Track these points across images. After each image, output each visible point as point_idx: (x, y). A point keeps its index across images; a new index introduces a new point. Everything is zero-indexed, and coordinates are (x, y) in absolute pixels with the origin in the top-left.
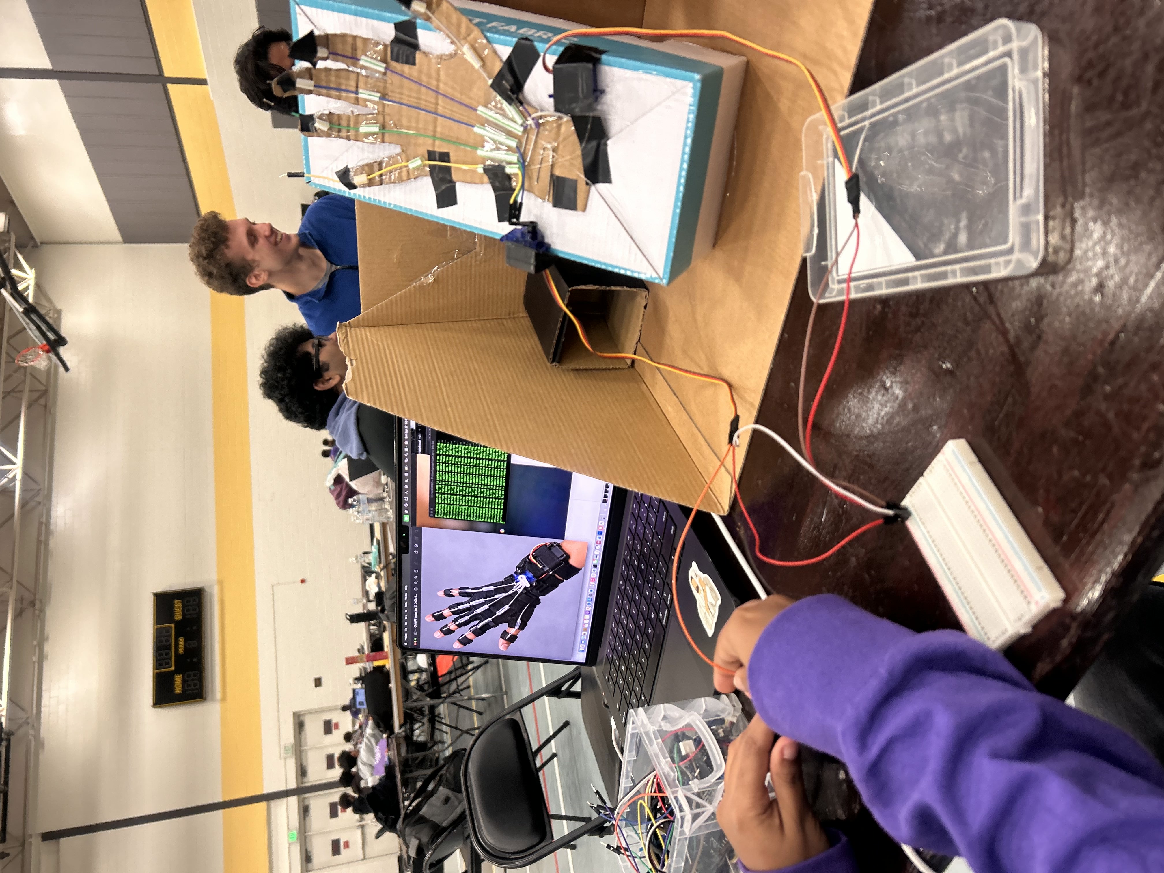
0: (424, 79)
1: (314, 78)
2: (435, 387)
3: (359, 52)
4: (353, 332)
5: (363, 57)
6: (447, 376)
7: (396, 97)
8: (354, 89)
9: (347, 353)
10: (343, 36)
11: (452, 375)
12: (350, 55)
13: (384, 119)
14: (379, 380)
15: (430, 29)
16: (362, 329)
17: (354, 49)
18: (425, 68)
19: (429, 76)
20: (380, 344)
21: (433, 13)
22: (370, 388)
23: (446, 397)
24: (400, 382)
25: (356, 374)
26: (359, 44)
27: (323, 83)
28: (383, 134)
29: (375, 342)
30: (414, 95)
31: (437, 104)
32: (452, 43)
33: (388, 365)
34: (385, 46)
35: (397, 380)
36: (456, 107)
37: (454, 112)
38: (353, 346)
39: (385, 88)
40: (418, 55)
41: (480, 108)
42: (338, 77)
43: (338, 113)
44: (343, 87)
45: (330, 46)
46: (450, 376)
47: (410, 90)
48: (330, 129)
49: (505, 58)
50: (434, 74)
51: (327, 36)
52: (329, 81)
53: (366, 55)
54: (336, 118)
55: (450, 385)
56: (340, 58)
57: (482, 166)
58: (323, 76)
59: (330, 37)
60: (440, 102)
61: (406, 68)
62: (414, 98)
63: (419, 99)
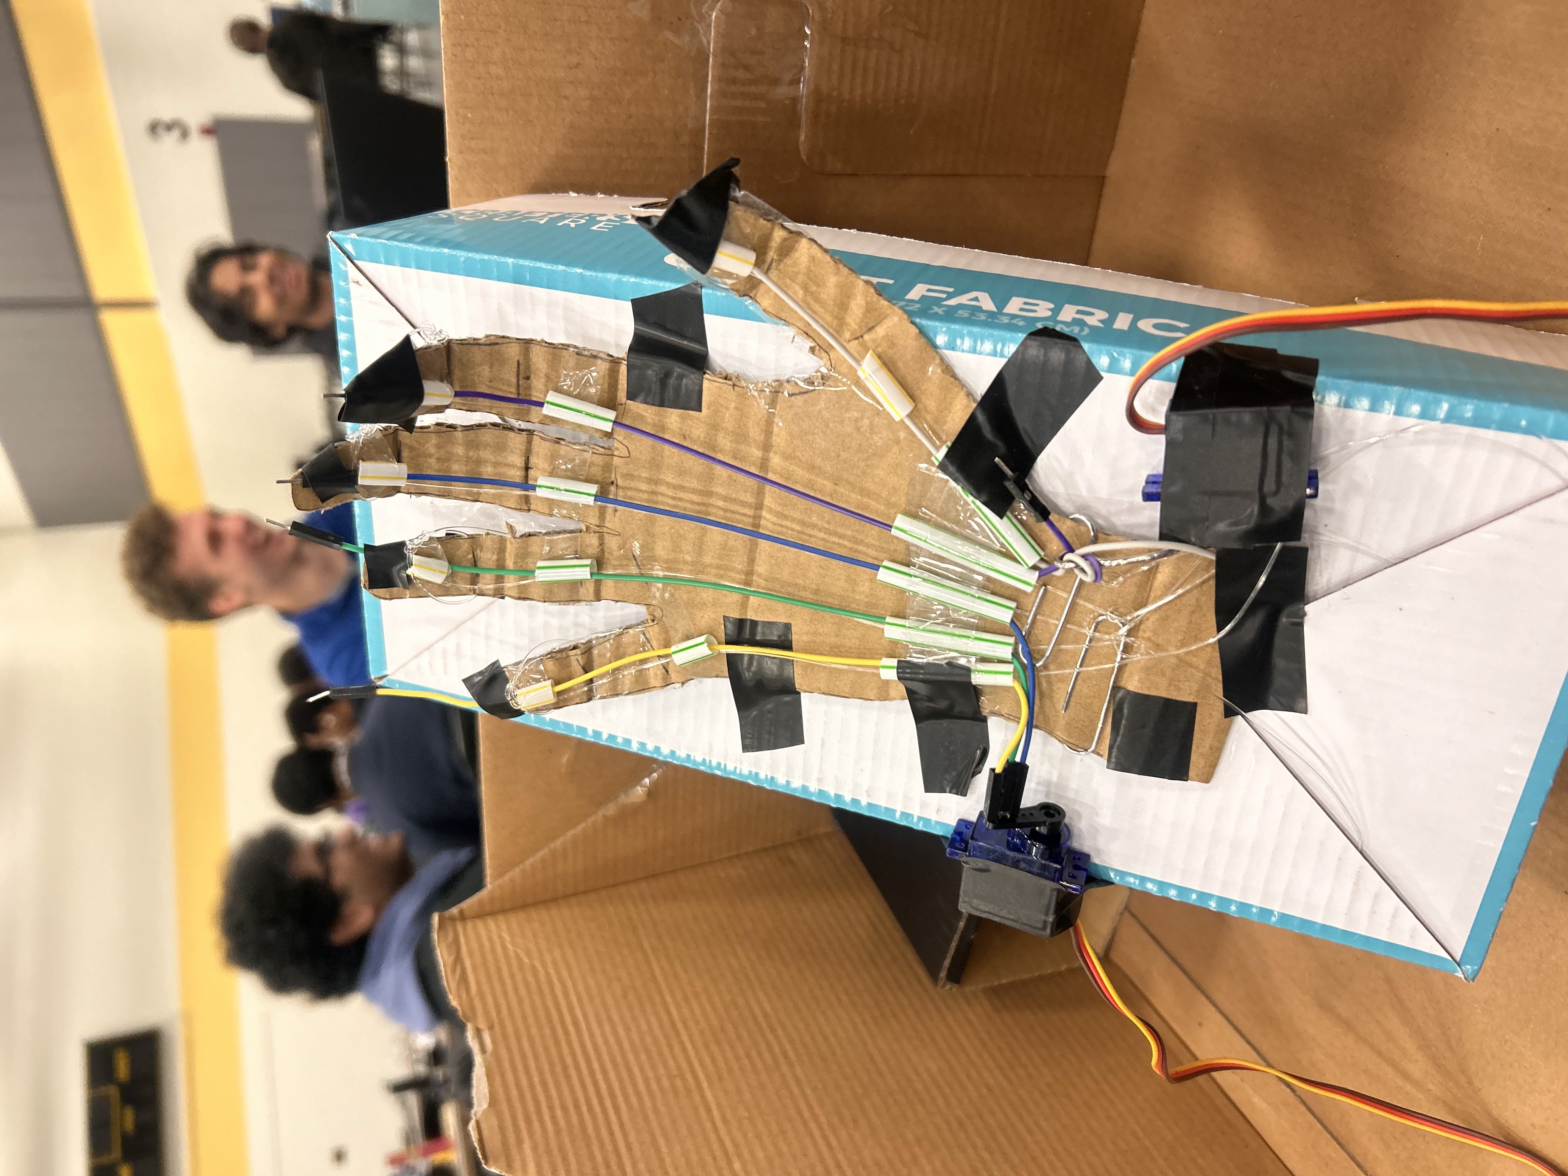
0: (725, 444)
1: (405, 454)
2: (688, 1091)
3: (538, 383)
4: (472, 935)
5: (552, 397)
6: (707, 1047)
7: (640, 491)
8: (516, 475)
9: (469, 1013)
10: (495, 343)
11: (718, 1043)
12: (512, 393)
13: (602, 544)
14: (553, 1092)
15: (748, 316)
16: (491, 922)
17: (524, 373)
18: (729, 420)
19: (740, 437)
20: (537, 964)
21: (766, 272)
22: (536, 1125)
23: (719, 1123)
24: (603, 1086)
25: (498, 1079)
26: (539, 360)
27: (432, 466)
28: (598, 583)
29: (527, 961)
30: (694, 484)
31: (759, 506)
32: (819, 348)
33: (567, 1033)
34: (614, 361)
35: (596, 1084)
36: (819, 515)
37: (814, 526)
38: (478, 983)
39: (608, 468)
40: (709, 386)
41: (901, 521)
42: (472, 445)
43: (471, 532)
44: (487, 471)
45: (457, 374)
46: (714, 1048)
47: (681, 472)
48: (451, 576)
49: (981, 385)
50: (755, 432)
51: (448, 348)
52: (447, 459)
53: (559, 390)
54: (465, 545)
55: (721, 1079)
56: (481, 401)
57: (894, 662)
58: (431, 445)
59: (455, 348)
60: (768, 501)
61: (673, 418)
62: (694, 491)
63: (710, 494)
